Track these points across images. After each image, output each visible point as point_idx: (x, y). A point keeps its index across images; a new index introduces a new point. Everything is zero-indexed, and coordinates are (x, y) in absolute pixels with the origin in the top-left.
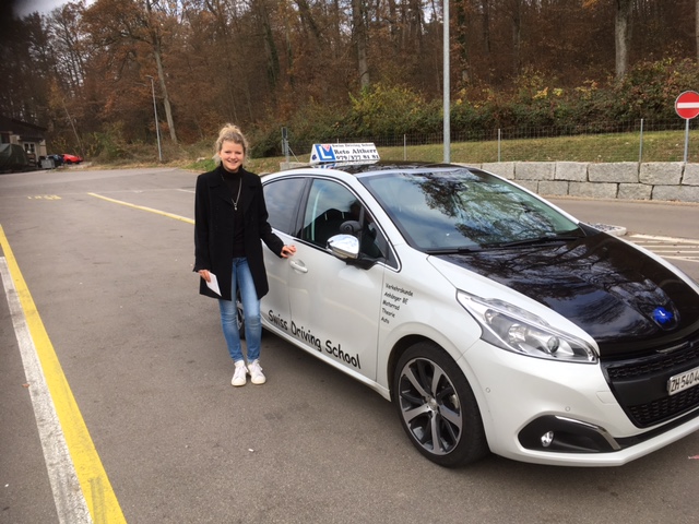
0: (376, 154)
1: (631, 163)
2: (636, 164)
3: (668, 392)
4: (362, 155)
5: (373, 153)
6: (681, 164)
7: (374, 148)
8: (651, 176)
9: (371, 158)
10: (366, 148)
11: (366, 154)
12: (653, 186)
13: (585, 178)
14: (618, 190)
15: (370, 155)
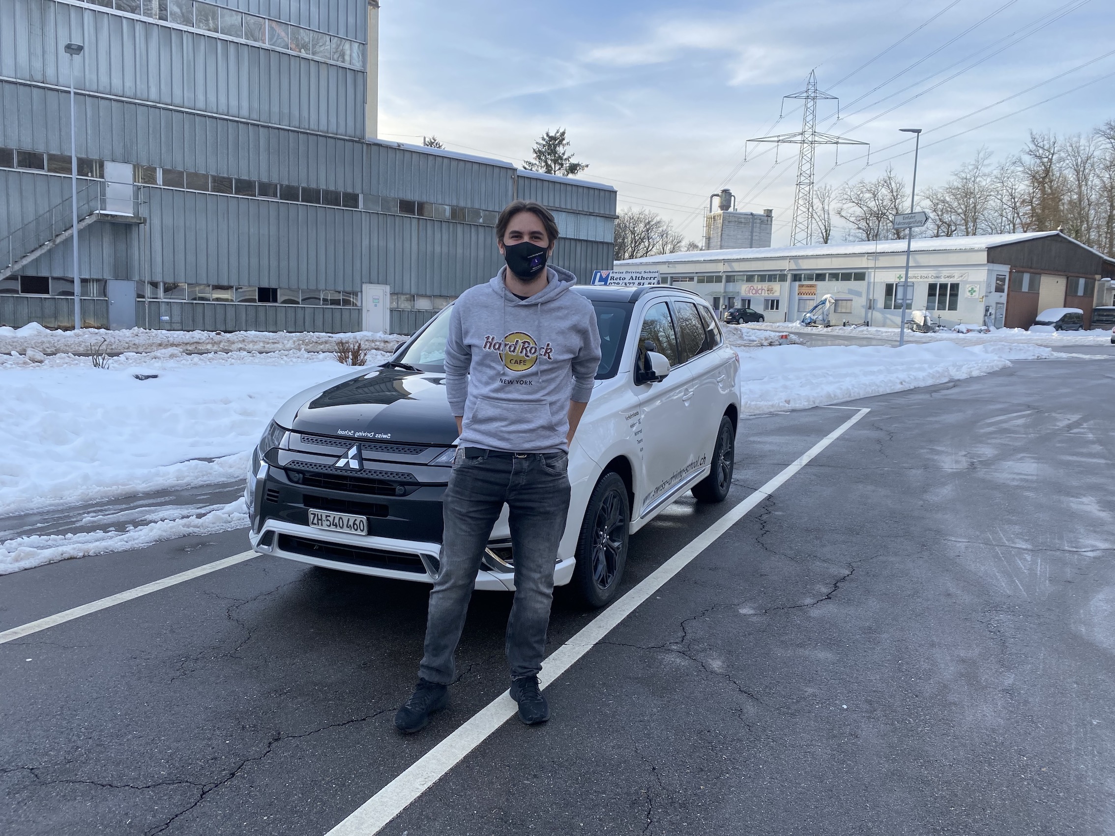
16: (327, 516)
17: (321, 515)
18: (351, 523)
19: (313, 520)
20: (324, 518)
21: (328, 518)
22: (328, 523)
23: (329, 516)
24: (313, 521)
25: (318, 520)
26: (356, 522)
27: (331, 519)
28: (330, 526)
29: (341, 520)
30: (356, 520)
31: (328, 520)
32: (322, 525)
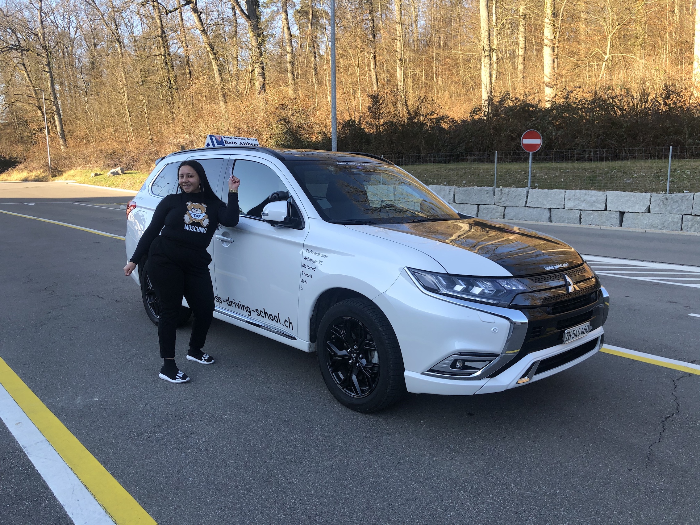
1: (488, 188)
2: (491, 188)
6: (525, 190)
8: (503, 199)
12: (505, 207)
13: (452, 200)
14: (478, 210)
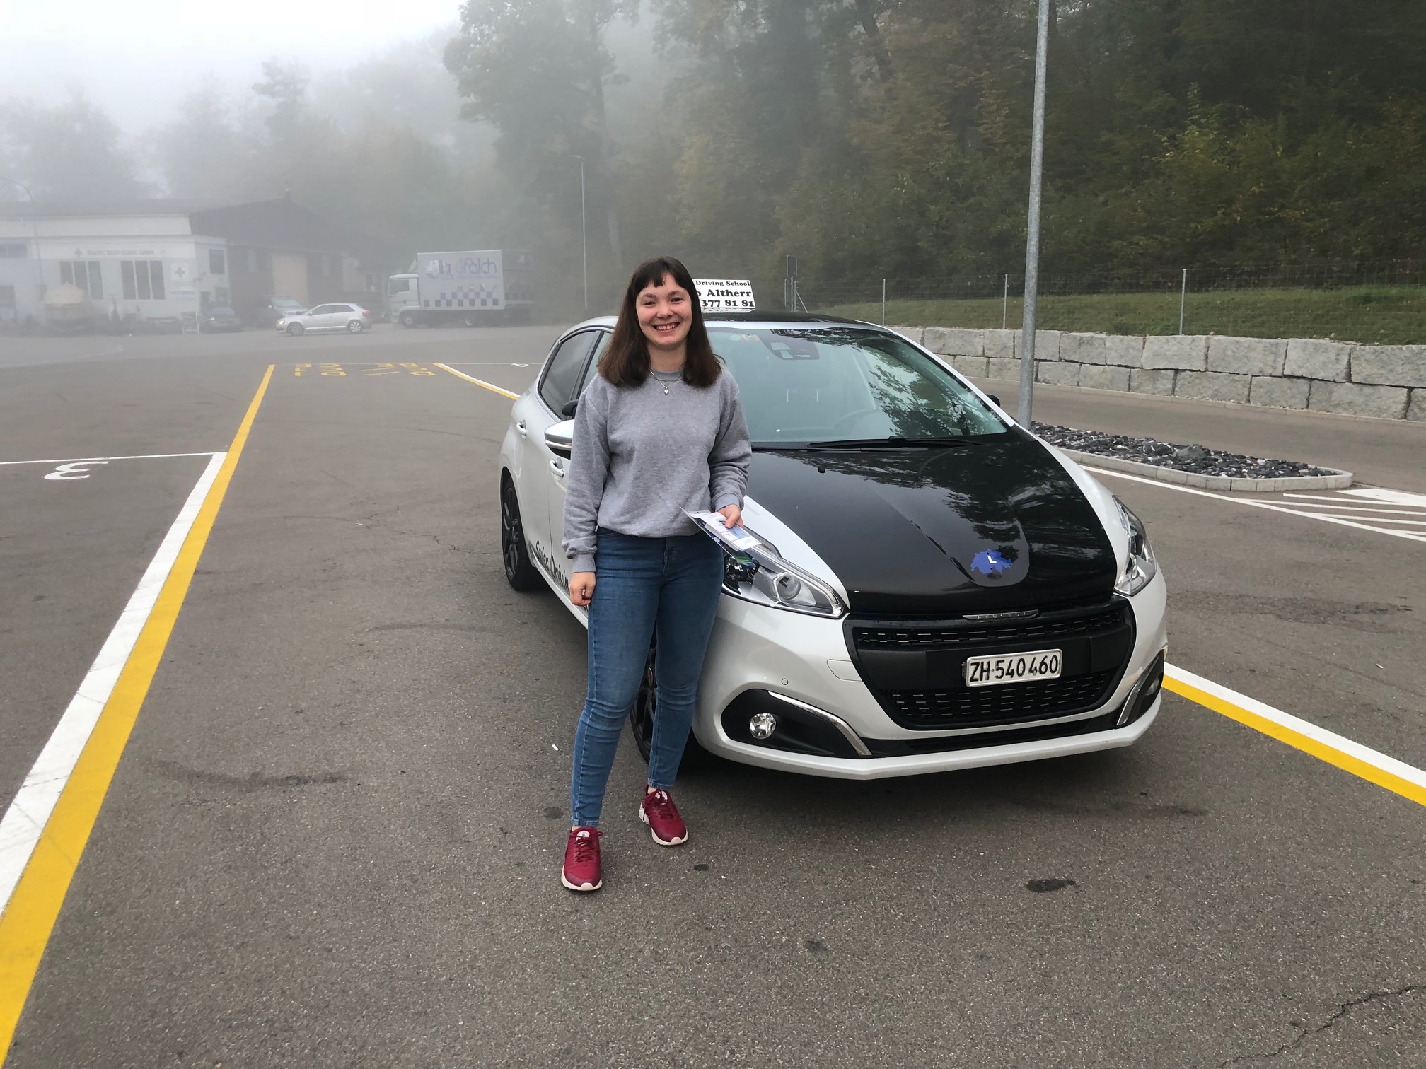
0: (751, 298)
3: (964, 680)
4: (722, 299)
5: (745, 298)
7: (749, 288)
9: (739, 304)
10: (732, 289)
11: (731, 299)
15: (739, 300)
16: (998, 662)
17: (989, 663)
18: (1037, 664)
19: (974, 674)
20: (993, 666)
21: (1000, 665)
22: (999, 673)
23: (1003, 661)
24: (972, 677)
25: (983, 671)
26: (1045, 661)
27: (1005, 666)
28: (1001, 677)
29: (1021, 663)
30: (1046, 657)
31: (998, 669)
32: (988, 678)
